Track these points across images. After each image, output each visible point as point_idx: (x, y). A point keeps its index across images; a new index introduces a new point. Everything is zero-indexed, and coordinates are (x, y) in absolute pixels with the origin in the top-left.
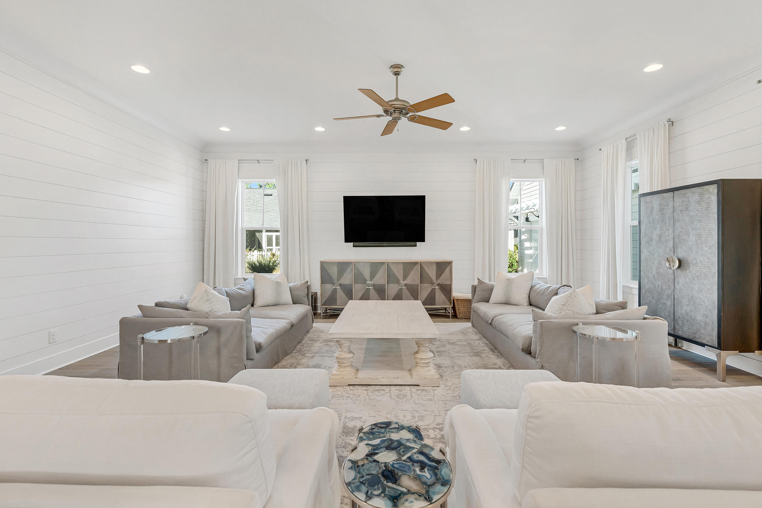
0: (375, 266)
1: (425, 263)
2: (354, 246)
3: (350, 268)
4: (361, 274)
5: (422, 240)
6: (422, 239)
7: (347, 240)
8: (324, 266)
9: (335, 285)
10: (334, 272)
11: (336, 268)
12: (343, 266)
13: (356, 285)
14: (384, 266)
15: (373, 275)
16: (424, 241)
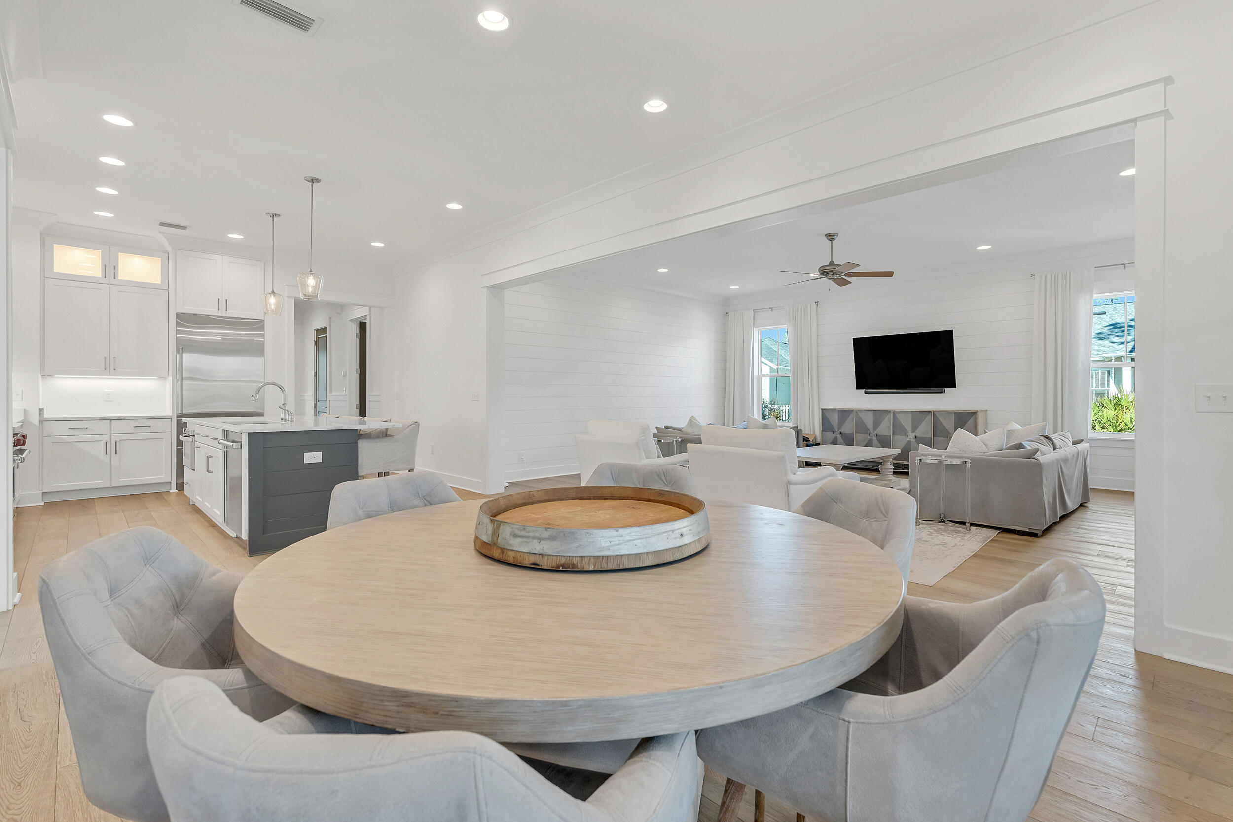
0: (879, 415)
1: (940, 412)
2: (865, 393)
3: (851, 417)
4: (863, 422)
5: (953, 385)
6: (951, 383)
7: (859, 387)
8: (824, 412)
9: (836, 433)
10: (835, 419)
11: (837, 416)
12: (844, 413)
13: (858, 434)
14: (889, 415)
15: (876, 425)
16: (954, 386)
